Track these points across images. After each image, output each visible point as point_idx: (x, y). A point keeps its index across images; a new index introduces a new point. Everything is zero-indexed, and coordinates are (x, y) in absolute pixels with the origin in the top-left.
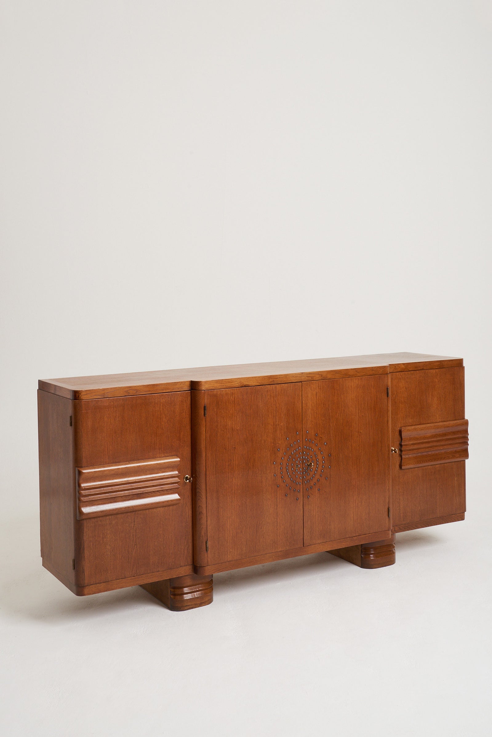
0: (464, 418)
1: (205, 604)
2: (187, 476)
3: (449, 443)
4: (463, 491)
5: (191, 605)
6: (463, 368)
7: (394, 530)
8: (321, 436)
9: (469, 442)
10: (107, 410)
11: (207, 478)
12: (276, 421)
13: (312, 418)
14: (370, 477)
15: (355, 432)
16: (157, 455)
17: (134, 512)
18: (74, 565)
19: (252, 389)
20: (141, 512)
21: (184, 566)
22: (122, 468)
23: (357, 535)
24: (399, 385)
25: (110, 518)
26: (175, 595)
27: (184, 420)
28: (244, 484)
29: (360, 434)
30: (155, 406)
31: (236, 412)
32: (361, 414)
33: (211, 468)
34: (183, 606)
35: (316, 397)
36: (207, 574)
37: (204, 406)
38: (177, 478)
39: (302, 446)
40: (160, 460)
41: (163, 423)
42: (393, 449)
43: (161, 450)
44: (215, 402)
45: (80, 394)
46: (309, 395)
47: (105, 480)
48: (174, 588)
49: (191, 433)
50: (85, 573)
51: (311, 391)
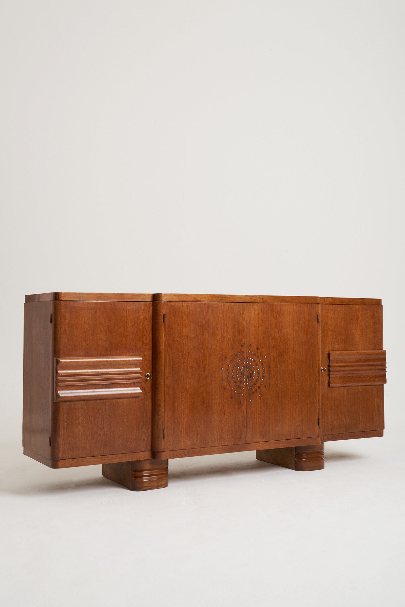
0: (382, 349)
1: (161, 487)
2: (148, 374)
3: (370, 368)
4: (381, 411)
5: (150, 486)
6: (382, 307)
7: (324, 439)
8: (262, 350)
9: (387, 370)
10: (82, 311)
11: (165, 376)
12: (224, 334)
13: (254, 334)
14: (303, 389)
15: (290, 350)
16: (123, 353)
17: (102, 400)
18: (51, 442)
19: (204, 304)
20: (109, 400)
21: (144, 451)
22: (93, 361)
23: (292, 438)
24: (327, 315)
25: (82, 403)
26: (135, 477)
27: (146, 326)
28: (196, 384)
29: (295, 352)
30: (122, 312)
31: (190, 322)
32: (296, 335)
33: (168, 367)
34: (142, 487)
35: (258, 317)
36: (163, 459)
37: (164, 315)
38: (140, 375)
39: (245, 357)
40: (126, 357)
41: (128, 327)
42: (323, 368)
43: (126, 349)
44: (173, 312)
45: (60, 295)
46: (252, 314)
47: (79, 369)
48: (135, 471)
49: (152, 338)
50: (60, 449)
51: (253, 311)
